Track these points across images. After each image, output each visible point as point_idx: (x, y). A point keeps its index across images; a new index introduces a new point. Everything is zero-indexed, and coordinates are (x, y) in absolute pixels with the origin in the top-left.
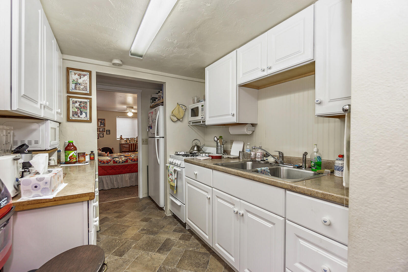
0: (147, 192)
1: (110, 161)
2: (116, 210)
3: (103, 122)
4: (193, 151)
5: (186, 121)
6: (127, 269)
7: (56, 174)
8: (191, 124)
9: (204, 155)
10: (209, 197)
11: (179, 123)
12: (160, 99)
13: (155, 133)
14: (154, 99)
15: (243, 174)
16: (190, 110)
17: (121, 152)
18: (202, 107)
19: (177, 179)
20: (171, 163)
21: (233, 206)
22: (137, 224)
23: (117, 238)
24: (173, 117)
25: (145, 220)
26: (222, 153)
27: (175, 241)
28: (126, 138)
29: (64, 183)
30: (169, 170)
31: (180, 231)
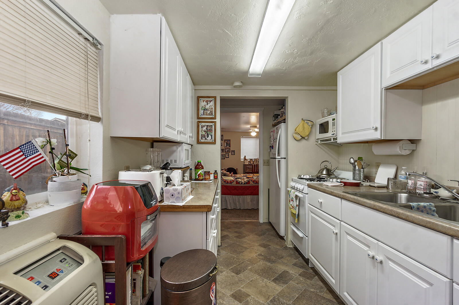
0: (268, 217)
1: (233, 181)
2: (236, 230)
3: (229, 143)
4: (321, 175)
5: (312, 139)
6: (241, 288)
7: (185, 187)
8: (319, 142)
9: (334, 180)
10: (335, 231)
11: (304, 141)
12: (282, 116)
13: (275, 154)
14: (276, 116)
15: (382, 208)
16: (318, 125)
17: (245, 172)
18: (333, 121)
19: (299, 206)
20: (293, 188)
21: (368, 249)
22: (255, 248)
23: (235, 256)
24: (295, 136)
25: (264, 246)
26: (362, 179)
27: (293, 275)
28: (250, 159)
29: (191, 196)
30: (290, 195)
31: (302, 267)
